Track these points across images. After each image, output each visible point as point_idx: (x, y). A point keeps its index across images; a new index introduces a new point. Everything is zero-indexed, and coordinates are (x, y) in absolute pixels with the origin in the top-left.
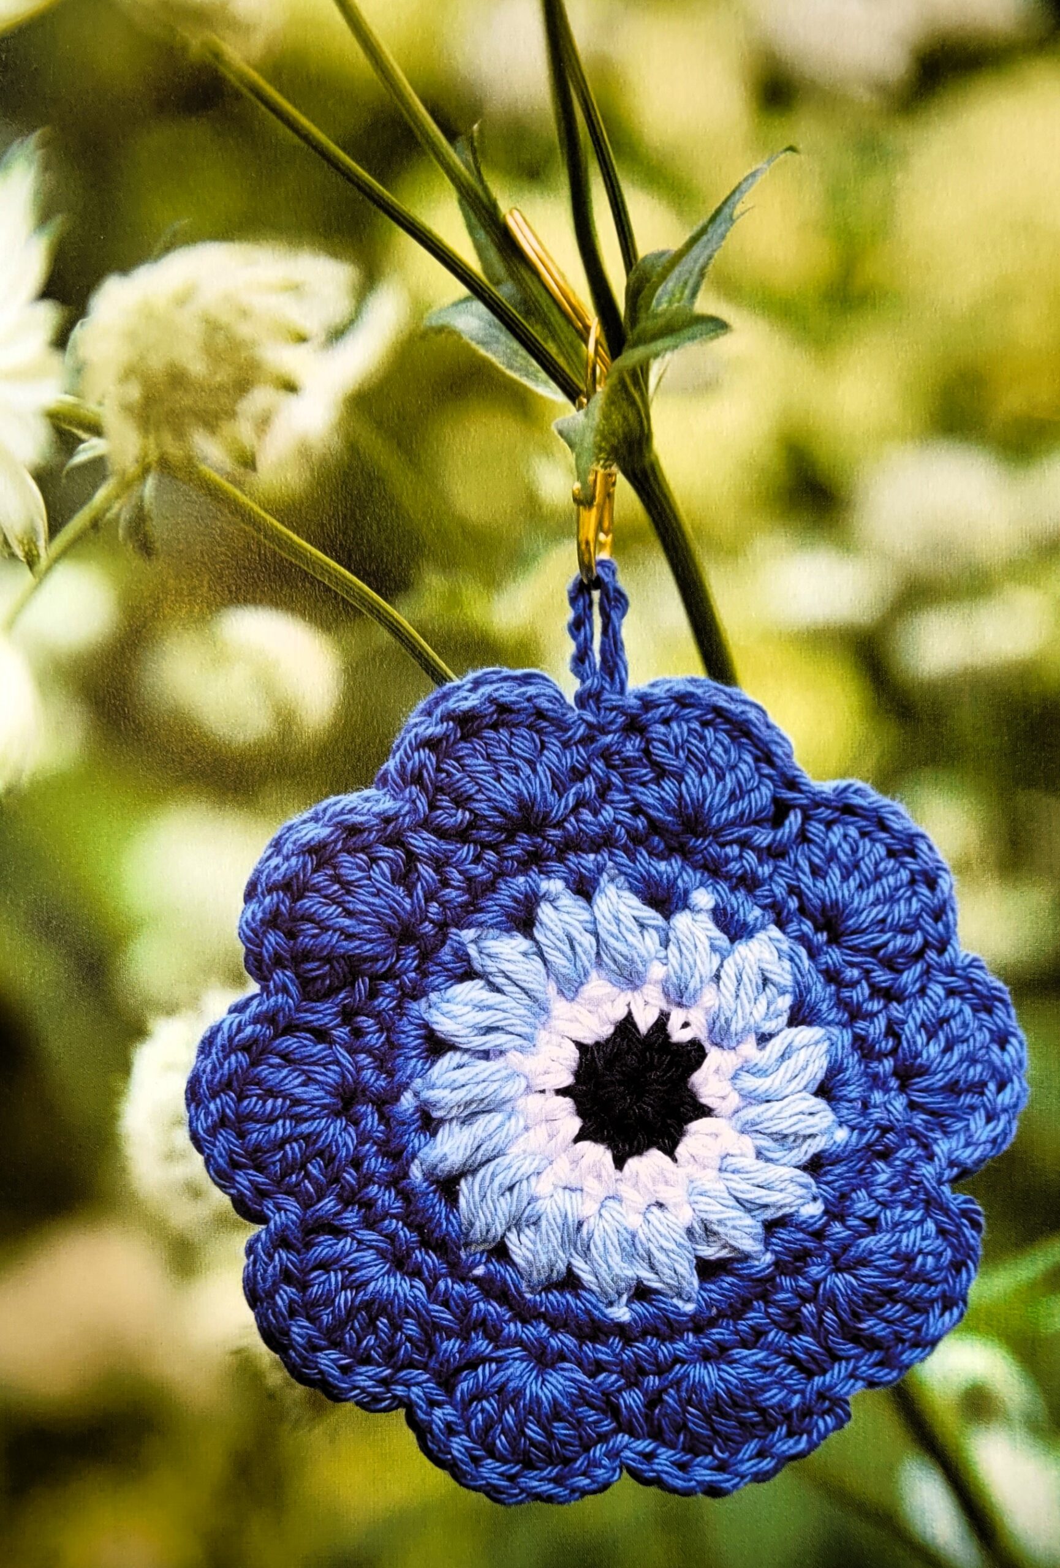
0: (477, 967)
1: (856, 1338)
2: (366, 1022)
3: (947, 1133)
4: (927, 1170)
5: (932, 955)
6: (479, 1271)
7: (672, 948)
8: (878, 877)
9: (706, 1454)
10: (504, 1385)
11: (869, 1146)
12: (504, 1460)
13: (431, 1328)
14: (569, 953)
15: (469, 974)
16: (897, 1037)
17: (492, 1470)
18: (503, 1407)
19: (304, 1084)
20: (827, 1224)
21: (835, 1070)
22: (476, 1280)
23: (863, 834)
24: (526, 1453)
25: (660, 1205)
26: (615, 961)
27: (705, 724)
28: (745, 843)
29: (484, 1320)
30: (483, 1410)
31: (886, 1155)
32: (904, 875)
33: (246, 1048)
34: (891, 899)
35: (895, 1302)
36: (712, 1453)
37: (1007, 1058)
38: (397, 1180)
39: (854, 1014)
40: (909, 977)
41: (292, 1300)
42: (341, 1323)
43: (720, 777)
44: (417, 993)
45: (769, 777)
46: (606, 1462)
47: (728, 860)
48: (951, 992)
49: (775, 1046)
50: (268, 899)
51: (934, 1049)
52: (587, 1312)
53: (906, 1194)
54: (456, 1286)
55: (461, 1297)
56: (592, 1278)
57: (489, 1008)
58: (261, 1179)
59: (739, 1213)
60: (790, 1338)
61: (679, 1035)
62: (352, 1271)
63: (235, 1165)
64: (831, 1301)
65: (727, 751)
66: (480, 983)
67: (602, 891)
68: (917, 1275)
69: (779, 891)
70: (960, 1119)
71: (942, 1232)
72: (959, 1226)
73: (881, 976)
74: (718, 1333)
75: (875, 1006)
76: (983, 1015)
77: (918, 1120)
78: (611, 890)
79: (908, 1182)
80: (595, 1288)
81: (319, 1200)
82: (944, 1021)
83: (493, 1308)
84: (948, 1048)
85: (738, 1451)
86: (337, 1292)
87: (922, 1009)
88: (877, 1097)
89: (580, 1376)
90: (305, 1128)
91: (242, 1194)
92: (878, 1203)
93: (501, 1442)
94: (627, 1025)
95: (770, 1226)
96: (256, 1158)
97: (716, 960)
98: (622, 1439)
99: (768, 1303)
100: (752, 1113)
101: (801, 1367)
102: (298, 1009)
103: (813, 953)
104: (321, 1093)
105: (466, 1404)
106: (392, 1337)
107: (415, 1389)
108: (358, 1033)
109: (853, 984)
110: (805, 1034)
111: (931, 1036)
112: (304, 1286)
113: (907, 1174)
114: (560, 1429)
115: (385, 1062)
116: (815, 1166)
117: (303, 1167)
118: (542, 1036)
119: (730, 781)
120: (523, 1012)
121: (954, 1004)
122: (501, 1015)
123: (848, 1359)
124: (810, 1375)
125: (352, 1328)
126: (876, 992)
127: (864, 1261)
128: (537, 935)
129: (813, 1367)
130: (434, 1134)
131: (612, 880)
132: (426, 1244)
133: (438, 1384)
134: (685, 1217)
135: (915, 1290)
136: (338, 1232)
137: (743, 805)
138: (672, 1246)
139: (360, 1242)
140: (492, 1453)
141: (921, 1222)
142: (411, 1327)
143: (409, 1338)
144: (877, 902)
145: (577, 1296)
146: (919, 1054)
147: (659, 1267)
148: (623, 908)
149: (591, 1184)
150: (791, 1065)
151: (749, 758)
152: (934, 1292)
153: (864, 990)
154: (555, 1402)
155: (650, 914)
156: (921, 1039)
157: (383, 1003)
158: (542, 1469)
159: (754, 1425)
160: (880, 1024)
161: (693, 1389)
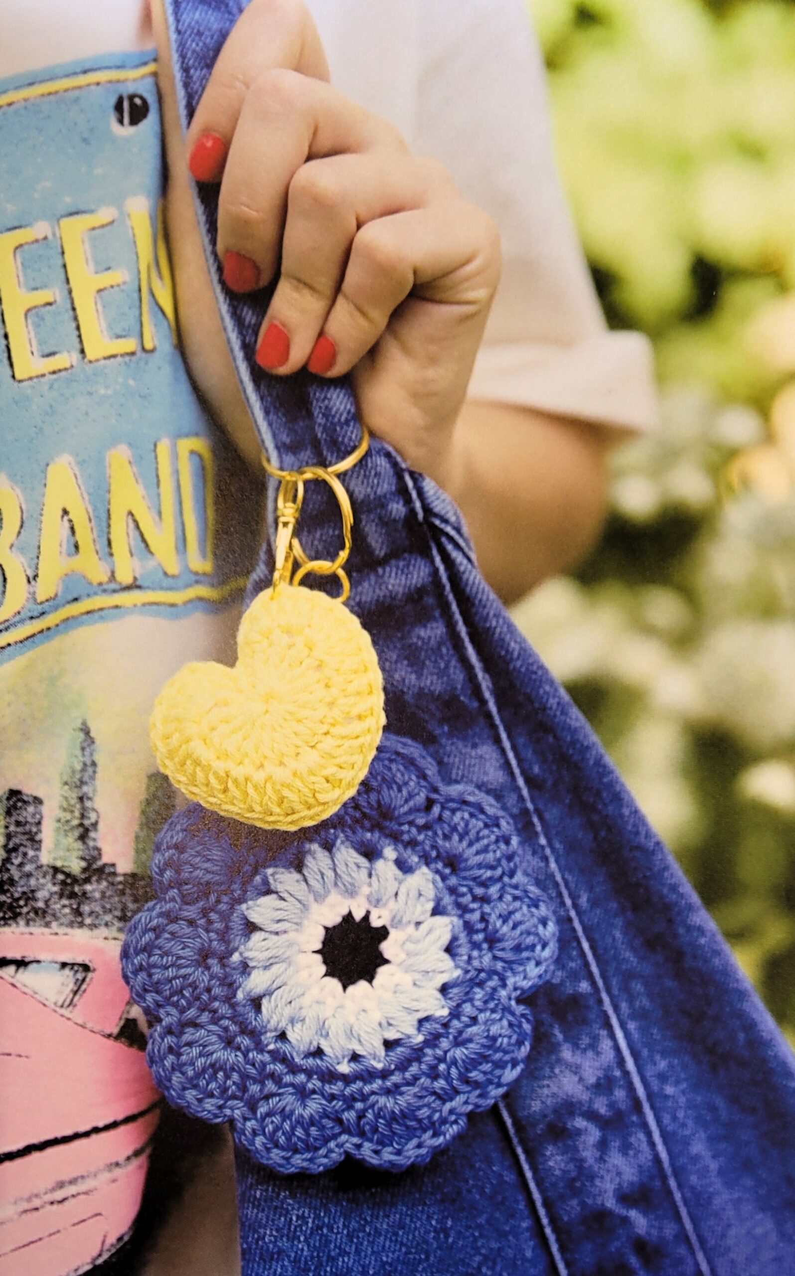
0: (272, 887)
1: (467, 1081)
2: (213, 916)
3: (514, 973)
4: (503, 993)
5: (506, 879)
6: (271, 1047)
7: (374, 878)
8: (478, 839)
9: (388, 1145)
10: (283, 1109)
11: (471, 980)
12: (282, 1148)
13: (245, 1076)
14: (321, 880)
15: (269, 892)
16: (487, 922)
17: (277, 1155)
18: (284, 1120)
19: (183, 949)
20: (450, 1021)
21: (454, 939)
22: (269, 1052)
23: (472, 815)
24: (295, 1144)
25: (364, 1011)
26: (344, 885)
27: (391, 761)
28: (411, 823)
29: (273, 1073)
30: (272, 1122)
31: (481, 984)
32: (493, 838)
33: (154, 930)
34: (485, 850)
35: (487, 1062)
36: (392, 1146)
37: (547, 934)
38: (229, 1000)
39: (464, 910)
40: (494, 890)
41: (173, 1063)
42: (199, 1075)
43: (400, 790)
44: (241, 900)
45: (425, 787)
46: (337, 1150)
47: (402, 833)
48: (516, 898)
49: (423, 928)
50: (167, 854)
51: (505, 929)
52: (327, 1068)
53: (491, 1005)
54: (259, 1056)
55: (262, 1062)
56: (331, 1050)
57: (280, 909)
58: (159, 998)
59: (404, 1014)
60: (432, 1082)
61: (376, 923)
62: (205, 1046)
63: (146, 991)
64: (454, 1062)
65: (403, 775)
66: (274, 896)
67: (338, 849)
68: (499, 1048)
69: (427, 848)
70: (521, 964)
71: (511, 1025)
72: (520, 1022)
73: (479, 891)
74: (396, 1078)
75: (474, 906)
76: (533, 910)
77: (499, 965)
78: (343, 848)
79: (493, 999)
80: (332, 1055)
81: (189, 1009)
82: (511, 913)
83: (279, 1068)
84: (514, 927)
85: (406, 1144)
86: (197, 1058)
87: (502, 907)
88: (475, 953)
89: (324, 1102)
90: (182, 971)
91: (148, 1006)
92: (477, 1009)
93: (282, 1140)
94: (349, 917)
95: (421, 1022)
96: (156, 988)
97: (396, 884)
98: (344, 1137)
99: (420, 1062)
100: (411, 961)
101: (439, 1097)
102: (180, 909)
103: (444, 878)
104: (192, 953)
105: (263, 1118)
106: (225, 1083)
107: (236, 1111)
108: (210, 922)
109: (463, 895)
110: (440, 920)
111: (505, 921)
112: (179, 1055)
113: (492, 995)
114: (313, 1131)
115: (224, 936)
116: (444, 989)
117: (181, 991)
118: (306, 922)
119: (405, 792)
120: (296, 911)
121: (517, 904)
122: (286, 913)
123: (464, 1093)
124: (444, 1102)
125: (204, 1078)
126: (475, 899)
127: (470, 1040)
128: (305, 872)
129: (445, 1097)
130: (249, 974)
131: (343, 842)
132: (243, 1032)
133: (248, 1108)
134: (376, 1016)
135: (498, 1056)
136: (196, 1026)
137: (411, 803)
138: (369, 1030)
139: (209, 1031)
140: (277, 1145)
141: (501, 1019)
142: (235, 1076)
143: (234, 1083)
144: (478, 853)
145: (322, 1060)
146: (497, 931)
147: (364, 1042)
148: (349, 859)
149: (330, 1000)
150: (432, 937)
151: (414, 777)
152: (507, 1058)
153: (469, 897)
154: (311, 1117)
155: (363, 861)
156: (499, 923)
157: (223, 907)
158: (303, 1154)
159: (415, 1129)
160: (476, 916)
161: (380, 1109)
